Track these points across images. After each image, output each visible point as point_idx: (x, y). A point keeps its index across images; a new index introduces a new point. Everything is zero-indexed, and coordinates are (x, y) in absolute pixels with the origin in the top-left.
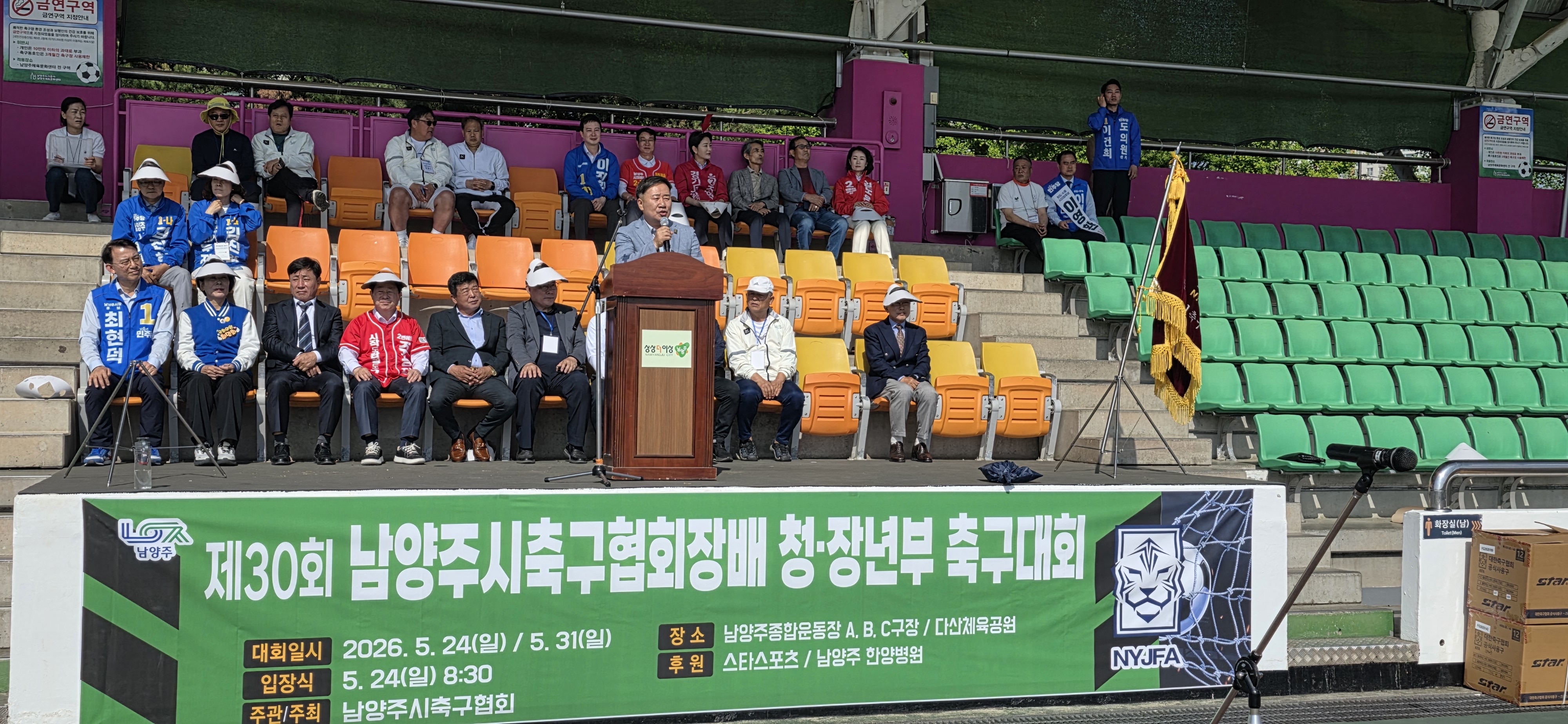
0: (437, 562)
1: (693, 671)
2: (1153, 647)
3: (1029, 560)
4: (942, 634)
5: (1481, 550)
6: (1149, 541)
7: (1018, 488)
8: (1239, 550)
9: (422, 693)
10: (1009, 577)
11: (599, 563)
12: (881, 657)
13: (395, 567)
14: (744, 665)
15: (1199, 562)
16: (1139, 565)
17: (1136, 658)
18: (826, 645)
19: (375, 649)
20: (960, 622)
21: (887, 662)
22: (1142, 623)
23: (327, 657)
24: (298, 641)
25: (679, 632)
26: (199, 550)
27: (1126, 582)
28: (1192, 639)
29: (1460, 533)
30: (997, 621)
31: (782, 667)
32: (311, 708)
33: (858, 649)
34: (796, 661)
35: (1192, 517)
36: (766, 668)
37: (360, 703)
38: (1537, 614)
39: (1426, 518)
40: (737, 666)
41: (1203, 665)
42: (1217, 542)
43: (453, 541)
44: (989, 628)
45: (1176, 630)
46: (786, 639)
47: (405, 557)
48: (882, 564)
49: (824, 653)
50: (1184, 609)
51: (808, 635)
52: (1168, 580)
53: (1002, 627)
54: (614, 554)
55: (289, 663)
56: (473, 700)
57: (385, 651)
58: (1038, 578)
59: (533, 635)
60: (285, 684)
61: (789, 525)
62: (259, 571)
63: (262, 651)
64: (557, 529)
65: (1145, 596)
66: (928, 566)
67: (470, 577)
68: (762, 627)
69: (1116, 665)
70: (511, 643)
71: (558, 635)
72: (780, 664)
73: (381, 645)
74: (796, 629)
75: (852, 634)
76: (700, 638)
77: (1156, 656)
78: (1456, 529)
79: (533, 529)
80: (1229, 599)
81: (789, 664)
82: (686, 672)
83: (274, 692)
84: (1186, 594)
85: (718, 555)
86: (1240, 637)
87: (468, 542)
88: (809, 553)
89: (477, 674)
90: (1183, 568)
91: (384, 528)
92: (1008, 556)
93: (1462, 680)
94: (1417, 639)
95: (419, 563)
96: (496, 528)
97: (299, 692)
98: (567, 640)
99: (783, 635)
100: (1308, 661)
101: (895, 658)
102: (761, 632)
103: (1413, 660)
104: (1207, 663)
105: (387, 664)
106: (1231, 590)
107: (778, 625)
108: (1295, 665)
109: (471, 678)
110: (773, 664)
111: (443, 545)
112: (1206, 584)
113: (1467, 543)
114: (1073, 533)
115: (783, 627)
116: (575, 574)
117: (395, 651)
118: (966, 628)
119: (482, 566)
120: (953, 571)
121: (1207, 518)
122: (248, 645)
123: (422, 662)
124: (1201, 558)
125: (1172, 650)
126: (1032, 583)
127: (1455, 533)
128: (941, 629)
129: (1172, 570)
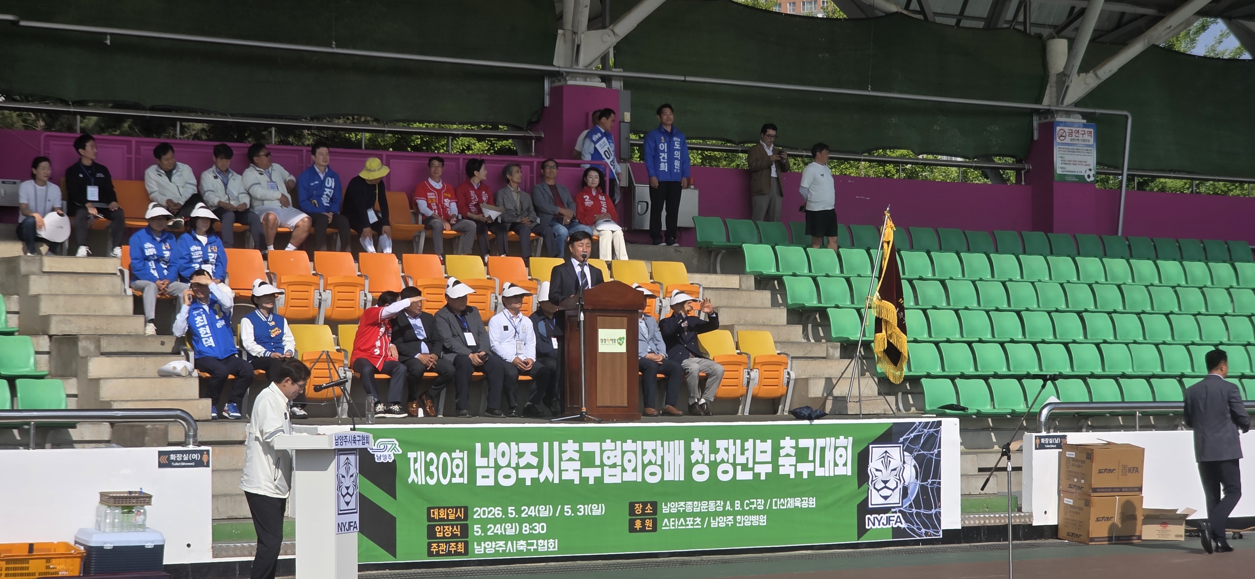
0: (518, 464)
1: (647, 529)
2: (888, 515)
3: (822, 465)
4: (776, 508)
5: (1067, 456)
6: (886, 452)
7: (816, 422)
8: (934, 457)
9: (513, 538)
10: (811, 474)
11: (598, 466)
12: (744, 521)
13: (497, 468)
14: (673, 526)
15: (913, 464)
16: (881, 467)
17: (879, 522)
18: (716, 514)
19: (489, 513)
20: (786, 501)
21: (748, 524)
22: (882, 501)
23: (466, 518)
24: (452, 508)
25: (639, 506)
26: (404, 456)
27: (874, 476)
28: (910, 510)
29: (1055, 446)
30: (805, 500)
31: (692, 527)
32: (459, 545)
33: (732, 517)
34: (700, 523)
35: (909, 438)
36: (684, 527)
37: (483, 543)
38: (1098, 490)
39: (1036, 437)
40: (669, 526)
41: (915, 526)
42: (923, 452)
43: (525, 453)
44: (801, 504)
45: (900, 505)
46: (695, 511)
47: (503, 462)
48: (745, 467)
49: (714, 519)
50: (905, 492)
51: (706, 509)
52: (896, 475)
53: (808, 504)
54: (606, 461)
55: (448, 520)
56: (537, 543)
57: (494, 514)
58: (827, 475)
59: (566, 507)
60: (447, 531)
61: (696, 445)
62: (432, 468)
63: (435, 513)
64: (576, 446)
65: (884, 485)
66: (769, 468)
67: (534, 473)
68: (682, 504)
69: (868, 526)
70: (555, 512)
71: (578, 507)
72: (692, 525)
73: (491, 510)
74: (700, 505)
75: (729, 508)
76: (650, 510)
77: (890, 520)
78: (1053, 444)
79: (564, 446)
80: (929, 486)
81: (696, 525)
82: (643, 530)
83: (442, 536)
84: (906, 484)
85: (659, 462)
86: (935, 509)
87: (532, 453)
88: (707, 461)
89: (539, 528)
90: (904, 468)
91: (492, 445)
92: (811, 462)
93: (1057, 535)
94: (1032, 510)
95: (509, 465)
96: (546, 445)
97: (454, 536)
98: (583, 510)
99: (693, 508)
100: (972, 523)
101: (752, 522)
102: (681, 507)
103: (1029, 523)
104: (917, 524)
105: (495, 521)
106: (930, 481)
107: (690, 503)
108: (965, 526)
109: (536, 530)
110: (688, 525)
111: (520, 455)
112: (917, 478)
113: (1059, 452)
114: (846, 448)
115: (693, 504)
116: (586, 472)
117: (498, 514)
118: (789, 504)
119: (540, 467)
120: (782, 471)
121: (917, 438)
122: (429, 509)
123: (512, 521)
124: (914, 462)
125: (898, 517)
126: (824, 477)
127: (1052, 446)
128: (776, 505)
129: (898, 469)
